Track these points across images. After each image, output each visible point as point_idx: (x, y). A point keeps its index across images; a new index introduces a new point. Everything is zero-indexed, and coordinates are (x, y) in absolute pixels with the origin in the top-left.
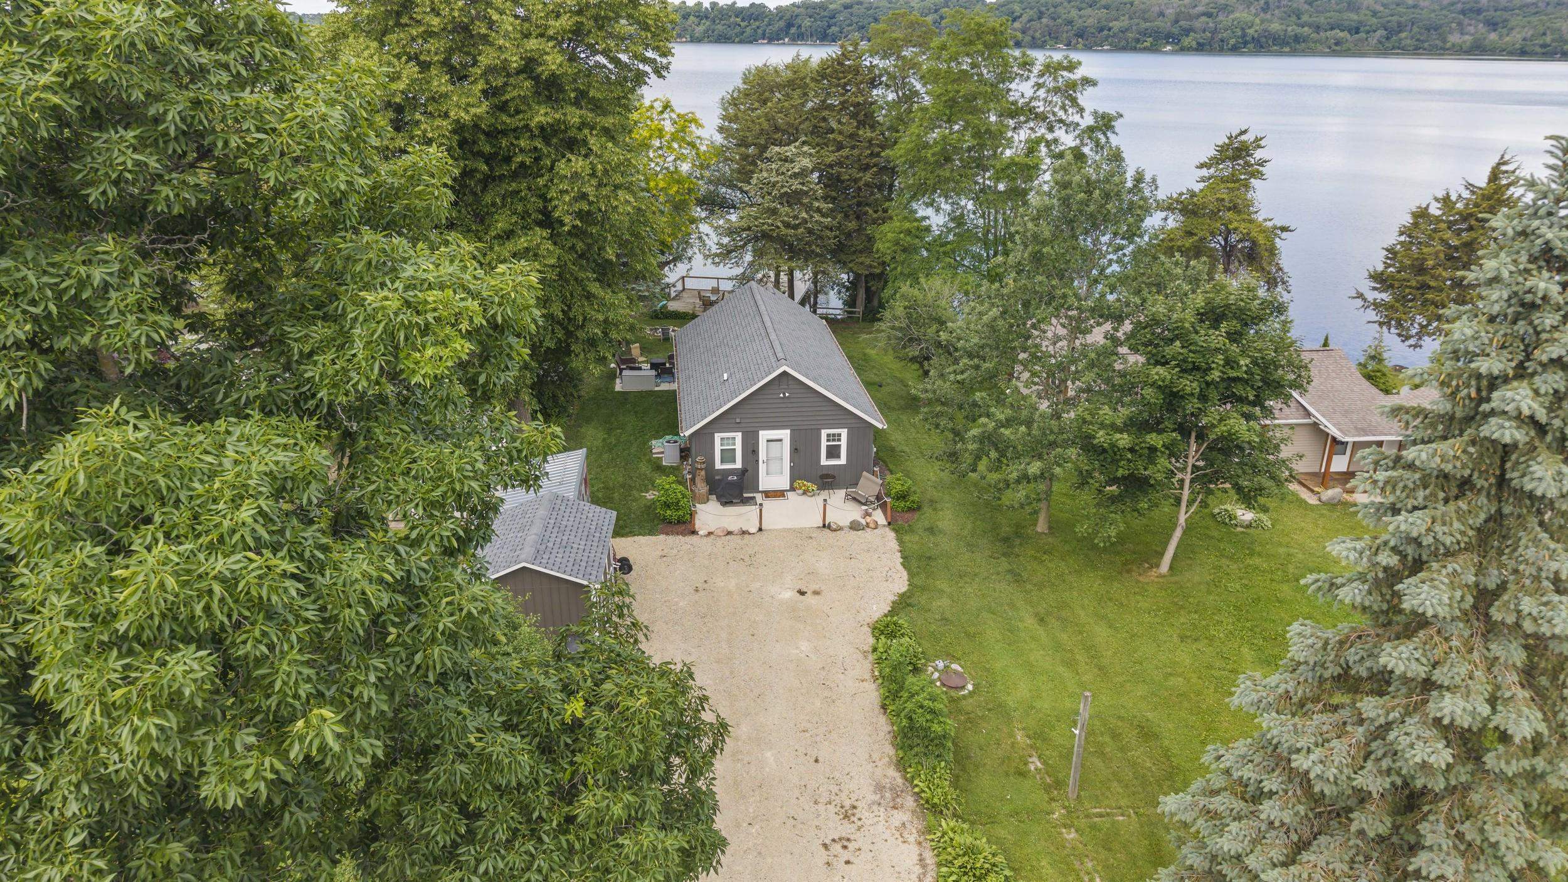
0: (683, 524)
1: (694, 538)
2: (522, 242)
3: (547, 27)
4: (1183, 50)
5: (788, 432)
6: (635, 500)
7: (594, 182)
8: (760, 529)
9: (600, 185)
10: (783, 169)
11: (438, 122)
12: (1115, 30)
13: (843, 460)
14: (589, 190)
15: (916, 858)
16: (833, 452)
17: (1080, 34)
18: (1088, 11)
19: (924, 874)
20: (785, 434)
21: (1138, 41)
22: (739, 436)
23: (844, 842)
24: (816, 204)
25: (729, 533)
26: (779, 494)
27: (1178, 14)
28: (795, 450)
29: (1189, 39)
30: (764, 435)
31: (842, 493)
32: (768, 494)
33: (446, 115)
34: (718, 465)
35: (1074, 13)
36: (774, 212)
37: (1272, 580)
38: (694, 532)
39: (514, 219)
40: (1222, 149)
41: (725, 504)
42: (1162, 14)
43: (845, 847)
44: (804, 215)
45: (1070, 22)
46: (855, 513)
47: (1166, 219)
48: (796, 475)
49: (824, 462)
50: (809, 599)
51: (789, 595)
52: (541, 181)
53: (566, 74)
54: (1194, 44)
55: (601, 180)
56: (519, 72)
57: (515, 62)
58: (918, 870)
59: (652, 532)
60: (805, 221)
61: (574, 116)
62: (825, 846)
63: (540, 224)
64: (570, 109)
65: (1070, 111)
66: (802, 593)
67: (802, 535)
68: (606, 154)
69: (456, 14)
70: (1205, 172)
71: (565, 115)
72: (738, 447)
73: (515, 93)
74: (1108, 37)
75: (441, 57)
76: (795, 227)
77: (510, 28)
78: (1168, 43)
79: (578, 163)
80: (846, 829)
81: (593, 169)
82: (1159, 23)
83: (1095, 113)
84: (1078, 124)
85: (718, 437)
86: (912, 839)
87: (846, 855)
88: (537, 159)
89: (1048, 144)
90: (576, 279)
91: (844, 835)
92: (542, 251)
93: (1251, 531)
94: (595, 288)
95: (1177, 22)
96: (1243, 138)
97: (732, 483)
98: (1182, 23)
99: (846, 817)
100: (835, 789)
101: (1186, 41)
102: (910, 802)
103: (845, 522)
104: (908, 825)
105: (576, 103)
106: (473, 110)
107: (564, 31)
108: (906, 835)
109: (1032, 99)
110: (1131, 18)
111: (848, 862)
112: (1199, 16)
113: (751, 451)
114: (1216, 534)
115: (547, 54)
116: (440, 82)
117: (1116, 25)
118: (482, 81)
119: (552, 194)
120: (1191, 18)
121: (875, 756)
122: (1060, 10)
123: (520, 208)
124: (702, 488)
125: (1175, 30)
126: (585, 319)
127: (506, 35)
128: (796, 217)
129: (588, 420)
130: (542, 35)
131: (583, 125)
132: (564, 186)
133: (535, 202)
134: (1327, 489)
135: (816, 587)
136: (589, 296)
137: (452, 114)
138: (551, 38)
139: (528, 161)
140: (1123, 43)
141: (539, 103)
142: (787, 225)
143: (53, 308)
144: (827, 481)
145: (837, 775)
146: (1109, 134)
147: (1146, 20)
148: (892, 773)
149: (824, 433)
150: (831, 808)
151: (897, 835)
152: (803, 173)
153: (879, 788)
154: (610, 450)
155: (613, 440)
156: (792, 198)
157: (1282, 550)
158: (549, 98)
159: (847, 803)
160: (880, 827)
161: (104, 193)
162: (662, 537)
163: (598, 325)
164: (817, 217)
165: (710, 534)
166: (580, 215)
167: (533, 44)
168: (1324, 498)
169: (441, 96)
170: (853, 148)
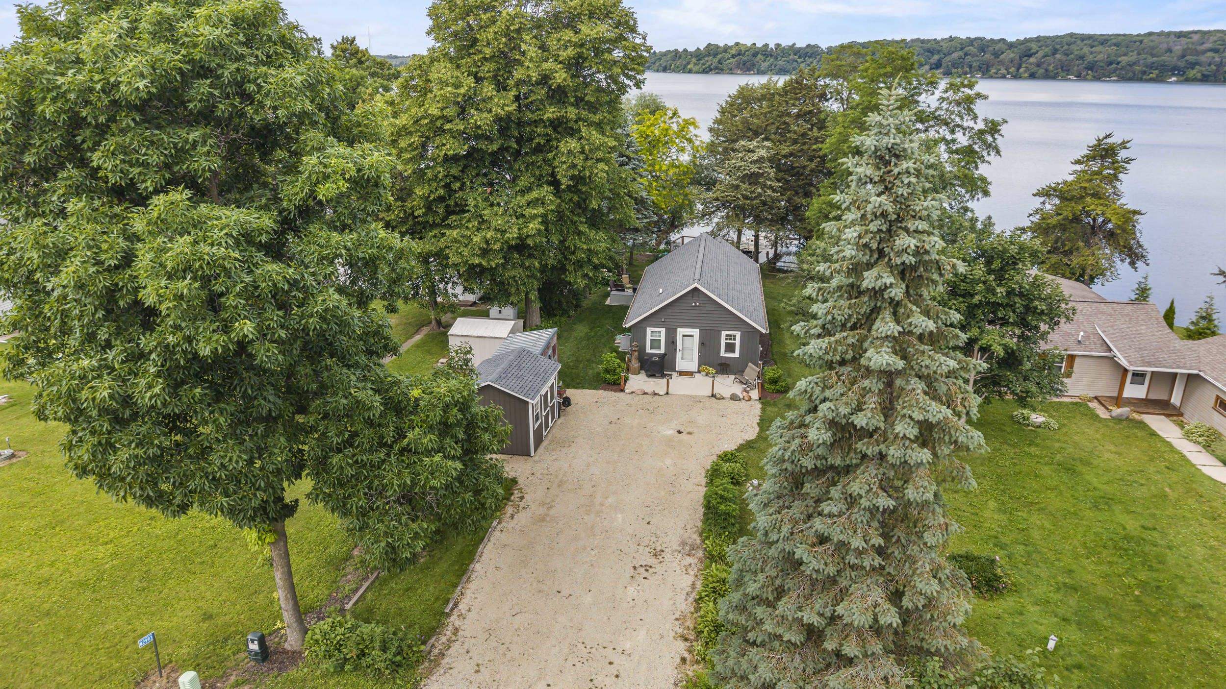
0: (616, 384)
1: (621, 394)
2: (534, 194)
3: (559, 56)
4: (1188, 81)
5: (698, 330)
6: (593, 368)
7: (582, 157)
8: (667, 393)
9: (587, 159)
10: (746, 158)
11: (485, 115)
12: (1123, 63)
13: (737, 355)
14: (579, 162)
15: (690, 583)
16: (730, 348)
17: (1091, 67)
18: (1099, 48)
19: (692, 592)
20: (695, 332)
21: (1144, 73)
22: (663, 331)
23: (647, 568)
24: (769, 183)
25: (645, 393)
26: (690, 374)
27: (1185, 50)
28: (702, 344)
29: (1195, 71)
30: (681, 331)
31: (733, 377)
32: (682, 373)
33: (490, 111)
34: (649, 350)
35: (1086, 50)
36: (737, 187)
37: (1038, 462)
38: (622, 391)
39: (532, 180)
40: (1094, 148)
41: (649, 376)
42: (1170, 50)
43: (647, 570)
44: (759, 190)
45: (1082, 58)
46: (738, 390)
47: (1043, 203)
48: (703, 361)
49: (723, 354)
50: (684, 436)
51: (671, 432)
52: (550, 155)
53: (569, 85)
54: (1199, 76)
55: (587, 155)
56: (538, 83)
57: (535, 76)
58: (689, 589)
59: (595, 388)
60: (760, 195)
61: (572, 113)
62: (635, 568)
63: (550, 184)
64: (570, 109)
65: (966, 117)
66: (679, 432)
67: (696, 400)
68: (593, 138)
69: (501, 46)
70: (1078, 167)
71: (566, 112)
72: (663, 339)
73: (534, 98)
74: (1116, 69)
75: (490, 74)
76: (752, 199)
77: (533, 55)
78: (1173, 75)
79: (572, 144)
80: (653, 561)
81: (583, 148)
82: (1165, 58)
83: (985, 120)
84: (973, 128)
85: (649, 330)
86: (692, 573)
87: (646, 574)
88: (549, 141)
89: (947, 143)
90: (572, 221)
91: (649, 564)
92: (547, 201)
93: (1039, 430)
94: (583, 228)
95: (1183, 56)
96: (1109, 140)
97: (654, 362)
98: (1188, 58)
99: (655, 555)
100: (654, 539)
101: (1191, 73)
102: (700, 553)
103: (727, 393)
104: (693, 565)
105: (576, 105)
106: (506, 109)
107: (570, 58)
108: (689, 570)
109: (936, 110)
110: (1139, 54)
111: (645, 578)
112: (1204, 52)
113: (671, 342)
114: (1009, 430)
115: (557, 72)
116: (488, 89)
117: (1124, 60)
118: (515, 89)
119: (556, 164)
120: (1198, 53)
121: (688, 527)
122: (1073, 47)
123: (537, 173)
124: (635, 364)
125: (1182, 64)
126: (575, 248)
127: (531, 60)
128: (753, 192)
129: (580, 321)
130: (556, 60)
131: (579, 119)
132: (563, 159)
133: (547, 169)
134: (1119, 407)
135: (691, 430)
136: (579, 233)
137: (494, 110)
138: (561, 62)
139: (542, 142)
140: (1130, 74)
141: (551, 105)
142: (746, 197)
143: (173, 151)
144: (724, 368)
145: (658, 532)
146: (996, 136)
147: (1153, 55)
148: (696, 537)
149: (724, 334)
150: (647, 549)
151: (684, 569)
152: (761, 160)
153: (683, 543)
154: (588, 340)
155: (593, 334)
156: (752, 178)
157: (1057, 445)
158: (559, 101)
159: (658, 549)
160: (675, 564)
161: (195, 105)
162: (601, 391)
163: (585, 253)
164: (769, 192)
165: (633, 392)
166: (572, 178)
167: (546, 66)
168: (1114, 414)
169: (488, 98)
170: (804, 144)
